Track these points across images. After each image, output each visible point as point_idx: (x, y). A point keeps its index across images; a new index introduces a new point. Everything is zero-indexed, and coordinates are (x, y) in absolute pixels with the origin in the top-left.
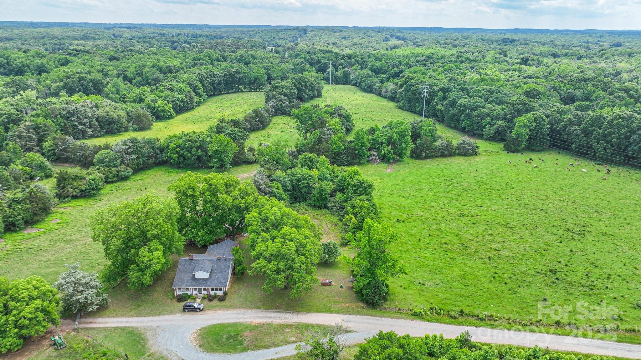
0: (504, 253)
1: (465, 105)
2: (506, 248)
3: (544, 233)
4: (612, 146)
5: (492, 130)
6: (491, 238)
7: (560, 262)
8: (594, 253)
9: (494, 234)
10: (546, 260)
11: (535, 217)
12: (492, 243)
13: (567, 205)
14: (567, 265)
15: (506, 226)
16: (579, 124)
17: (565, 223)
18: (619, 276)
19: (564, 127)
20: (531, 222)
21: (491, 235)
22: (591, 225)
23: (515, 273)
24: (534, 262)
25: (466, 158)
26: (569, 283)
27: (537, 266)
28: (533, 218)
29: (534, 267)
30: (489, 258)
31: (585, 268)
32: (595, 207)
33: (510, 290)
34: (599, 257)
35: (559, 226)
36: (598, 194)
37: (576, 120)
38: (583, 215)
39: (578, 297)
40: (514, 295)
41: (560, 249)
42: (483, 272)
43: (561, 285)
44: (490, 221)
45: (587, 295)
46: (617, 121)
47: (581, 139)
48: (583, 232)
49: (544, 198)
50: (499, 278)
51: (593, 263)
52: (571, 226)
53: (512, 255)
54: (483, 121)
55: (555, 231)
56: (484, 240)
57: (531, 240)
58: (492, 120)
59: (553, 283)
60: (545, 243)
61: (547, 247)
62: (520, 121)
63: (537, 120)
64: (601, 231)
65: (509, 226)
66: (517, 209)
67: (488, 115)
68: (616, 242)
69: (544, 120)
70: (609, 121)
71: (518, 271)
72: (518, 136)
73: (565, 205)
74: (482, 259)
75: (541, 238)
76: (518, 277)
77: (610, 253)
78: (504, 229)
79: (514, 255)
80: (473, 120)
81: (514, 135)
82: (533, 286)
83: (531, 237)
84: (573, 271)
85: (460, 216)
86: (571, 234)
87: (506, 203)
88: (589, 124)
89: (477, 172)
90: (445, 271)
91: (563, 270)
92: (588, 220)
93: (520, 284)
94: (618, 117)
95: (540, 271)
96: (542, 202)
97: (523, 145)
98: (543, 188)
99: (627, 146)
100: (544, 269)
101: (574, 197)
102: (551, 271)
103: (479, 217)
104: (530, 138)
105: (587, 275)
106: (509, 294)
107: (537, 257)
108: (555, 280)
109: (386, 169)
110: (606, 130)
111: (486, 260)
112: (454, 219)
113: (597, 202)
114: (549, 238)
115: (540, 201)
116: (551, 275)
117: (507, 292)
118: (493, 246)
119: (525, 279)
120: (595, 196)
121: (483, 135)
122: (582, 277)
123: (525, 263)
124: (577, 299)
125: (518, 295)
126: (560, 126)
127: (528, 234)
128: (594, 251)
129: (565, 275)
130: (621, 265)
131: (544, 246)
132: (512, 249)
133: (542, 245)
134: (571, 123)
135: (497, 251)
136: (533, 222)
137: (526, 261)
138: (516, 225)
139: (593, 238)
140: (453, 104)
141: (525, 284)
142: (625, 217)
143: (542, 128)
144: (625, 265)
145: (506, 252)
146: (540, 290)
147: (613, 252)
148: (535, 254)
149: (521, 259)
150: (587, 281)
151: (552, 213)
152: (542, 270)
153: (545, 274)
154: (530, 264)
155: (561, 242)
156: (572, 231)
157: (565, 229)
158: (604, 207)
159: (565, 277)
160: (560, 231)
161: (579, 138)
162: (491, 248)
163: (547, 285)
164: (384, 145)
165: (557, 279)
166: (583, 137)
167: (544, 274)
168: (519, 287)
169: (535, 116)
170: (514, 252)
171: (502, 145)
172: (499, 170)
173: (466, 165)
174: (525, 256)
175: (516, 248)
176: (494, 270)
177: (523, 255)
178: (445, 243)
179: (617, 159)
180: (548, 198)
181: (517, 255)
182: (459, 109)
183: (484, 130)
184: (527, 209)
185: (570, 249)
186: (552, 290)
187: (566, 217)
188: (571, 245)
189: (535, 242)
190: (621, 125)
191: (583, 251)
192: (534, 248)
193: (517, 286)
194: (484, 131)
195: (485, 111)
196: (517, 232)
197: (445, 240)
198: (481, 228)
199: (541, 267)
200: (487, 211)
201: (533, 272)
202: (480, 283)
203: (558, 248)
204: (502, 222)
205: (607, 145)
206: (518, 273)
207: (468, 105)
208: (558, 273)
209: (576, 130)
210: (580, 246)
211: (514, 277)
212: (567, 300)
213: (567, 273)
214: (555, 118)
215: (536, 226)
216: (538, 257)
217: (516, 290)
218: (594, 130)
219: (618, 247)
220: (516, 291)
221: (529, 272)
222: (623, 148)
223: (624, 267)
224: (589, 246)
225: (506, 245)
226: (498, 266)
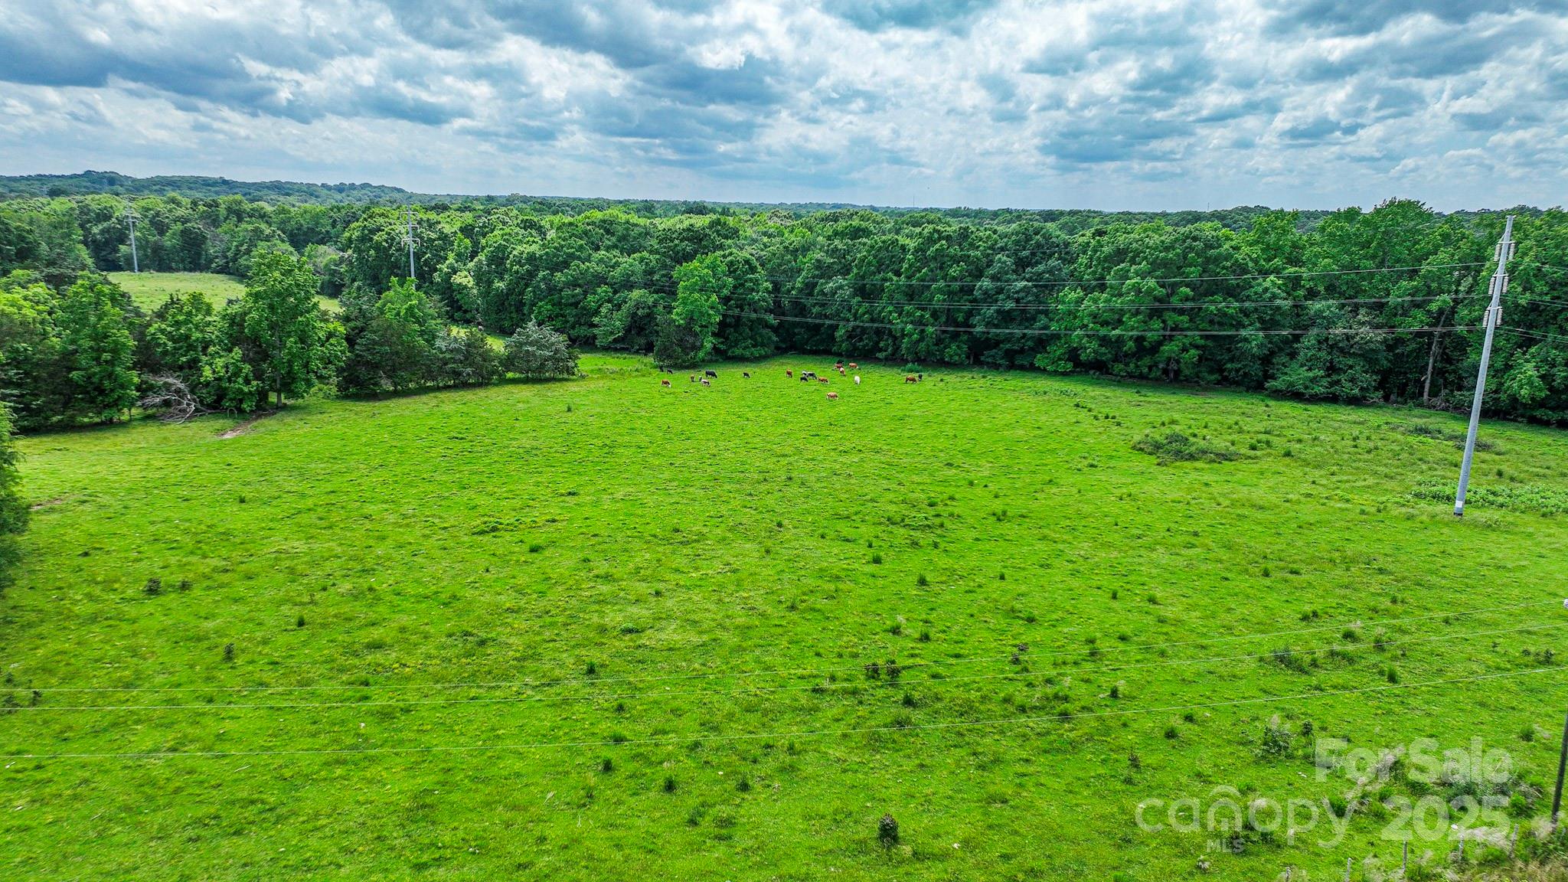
0: (663, 636)
1: (532, 258)
2: (669, 617)
3: (809, 542)
4: (935, 315)
5: (618, 322)
6: (605, 588)
7: (895, 631)
8: (1002, 578)
9: (617, 572)
10: (840, 635)
11: (770, 501)
12: (607, 609)
13: (862, 460)
14: (925, 638)
15: (668, 541)
16: (846, 271)
17: (870, 504)
18: (1123, 638)
19: (807, 285)
20: (759, 517)
21: (607, 578)
22: (952, 498)
23: (718, 718)
24: (794, 650)
25: (538, 387)
26: (966, 710)
27: (811, 666)
28: (763, 502)
29: (800, 672)
30: (591, 671)
31: (996, 636)
32: (942, 454)
33: (693, 822)
34: (1023, 588)
35: (856, 513)
36: (935, 426)
37: (834, 263)
38: (916, 479)
39: (1031, 769)
40: (721, 850)
41: (880, 582)
42: (548, 752)
43: (933, 729)
44: (603, 532)
45: (1058, 750)
46: (937, 246)
47: (857, 310)
48: (937, 521)
49: (788, 450)
50: (632, 766)
51: (1013, 610)
52: (893, 508)
53: (696, 639)
54: (590, 298)
55: (846, 530)
56: (573, 602)
57: (765, 572)
58: (615, 292)
59: (900, 723)
60: (821, 573)
61: (832, 587)
62: (688, 275)
63: (735, 271)
64: (989, 510)
65: (679, 537)
66: (704, 488)
67: (601, 280)
68: (1046, 531)
69: (753, 270)
70: (916, 250)
71: (728, 706)
72: (691, 319)
73: (856, 460)
74: (555, 681)
75: (804, 558)
76: (734, 733)
77: (1048, 566)
78: (660, 549)
79: (705, 638)
80: (562, 298)
81: (678, 315)
82: (809, 764)
83: (768, 560)
84: (957, 656)
85: (482, 533)
86: (902, 531)
87: (667, 475)
88: (870, 264)
89: (570, 414)
90: (312, 798)
91: (918, 661)
92: (938, 489)
93: (745, 768)
94: (936, 236)
95: (825, 684)
96: (784, 461)
97: (708, 346)
98: (780, 430)
99: (970, 314)
100: (840, 671)
101: (876, 440)
102: (873, 672)
103: (559, 525)
104: (722, 324)
105: (1016, 661)
106: (695, 848)
107: (803, 627)
108: (907, 711)
109: (221, 432)
110: (913, 275)
111: (575, 685)
112: (450, 543)
113: (941, 443)
114: (832, 555)
115: (775, 459)
116: (880, 693)
117: (678, 838)
118: (614, 617)
119: (764, 736)
120: (929, 432)
121: (595, 337)
122: (1002, 671)
123: (758, 661)
124: (1030, 783)
125: (742, 840)
126: (798, 285)
127: (756, 554)
128: (998, 568)
129: (934, 676)
130: (1104, 598)
131: (819, 582)
132: (693, 617)
133: (812, 582)
134: (824, 271)
135: (628, 637)
136: (766, 515)
137: (758, 652)
138: (705, 530)
139: (974, 534)
140: (498, 259)
141: (768, 765)
142: (1032, 468)
143: (753, 290)
144: (1114, 597)
145: (671, 634)
146: (849, 778)
147: (1056, 563)
148: (794, 616)
149: (740, 649)
150: (1030, 685)
151: (823, 485)
152: (833, 679)
153: (854, 692)
154: (780, 660)
155: (877, 561)
156: (902, 522)
157: (876, 520)
158: (967, 453)
159: (939, 688)
160: (863, 529)
161: (849, 310)
162: (603, 630)
163: (875, 743)
164: (211, 349)
165: (908, 702)
166: (859, 304)
167: (845, 691)
168: (744, 787)
169: (729, 259)
170: (705, 626)
171: (650, 359)
172: (642, 404)
173: (536, 401)
174: (751, 633)
175: (713, 607)
176: (606, 727)
177: (745, 630)
178: (376, 646)
179: (952, 350)
180: (799, 451)
181: (719, 634)
182: (517, 272)
183: (596, 320)
184: (738, 482)
185: (916, 579)
186: (909, 765)
187: (870, 490)
188: (915, 562)
189: (786, 576)
190: (947, 256)
191: (961, 577)
192: (783, 598)
193: (731, 784)
194: (596, 326)
195: (593, 267)
196: (713, 554)
197: (376, 634)
198: (562, 563)
199: (827, 668)
200: (596, 504)
201: (798, 691)
202: (520, 818)
203: (871, 581)
204: (653, 528)
205: (922, 316)
206: (730, 716)
207: (541, 256)
208: (905, 677)
209: (841, 287)
210: (944, 562)
211: (714, 739)
212: (992, 799)
213: (941, 670)
214: (780, 265)
215: (780, 525)
216: (808, 629)
217: (725, 811)
218: (885, 280)
219: (1060, 546)
220: (727, 822)
221: (784, 698)
222: (960, 319)
223: (1115, 604)
224: (973, 559)
225: (669, 603)
226: (628, 703)
